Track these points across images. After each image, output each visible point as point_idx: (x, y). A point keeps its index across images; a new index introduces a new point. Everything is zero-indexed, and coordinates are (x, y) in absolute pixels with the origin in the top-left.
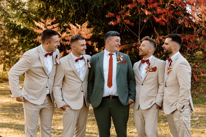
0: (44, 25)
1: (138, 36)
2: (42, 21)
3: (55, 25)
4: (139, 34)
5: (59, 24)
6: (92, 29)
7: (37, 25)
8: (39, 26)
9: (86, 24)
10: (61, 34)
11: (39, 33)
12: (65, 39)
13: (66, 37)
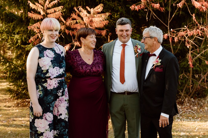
0: (43, 8)
1: (168, 26)
2: (40, 2)
3: (57, 9)
4: (169, 23)
5: (62, 7)
6: (108, 14)
7: (33, 8)
8: (36, 9)
9: (100, 8)
10: (65, 21)
11: (36, 19)
12: (70, 27)
13: (71, 25)
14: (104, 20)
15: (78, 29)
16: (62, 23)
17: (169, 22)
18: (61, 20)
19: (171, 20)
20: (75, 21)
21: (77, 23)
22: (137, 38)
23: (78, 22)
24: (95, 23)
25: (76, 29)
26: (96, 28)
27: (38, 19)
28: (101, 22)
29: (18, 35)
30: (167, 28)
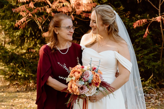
1: (158, 9)
4: (159, 7)
10: (52, 4)
11: (21, 2)
12: (57, 10)
13: (58, 8)
14: (92, 2)
15: (64, 12)
16: (48, 6)
17: (160, 5)
18: (47, 3)
19: (162, 3)
20: (62, 4)
21: (63, 6)
22: (126, 21)
23: (65, 5)
24: (82, 5)
25: (62, 12)
26: (84, 12)
27: (23, 2)
28: (89, 4)
29: (9, 20)
30: (158, 11)
